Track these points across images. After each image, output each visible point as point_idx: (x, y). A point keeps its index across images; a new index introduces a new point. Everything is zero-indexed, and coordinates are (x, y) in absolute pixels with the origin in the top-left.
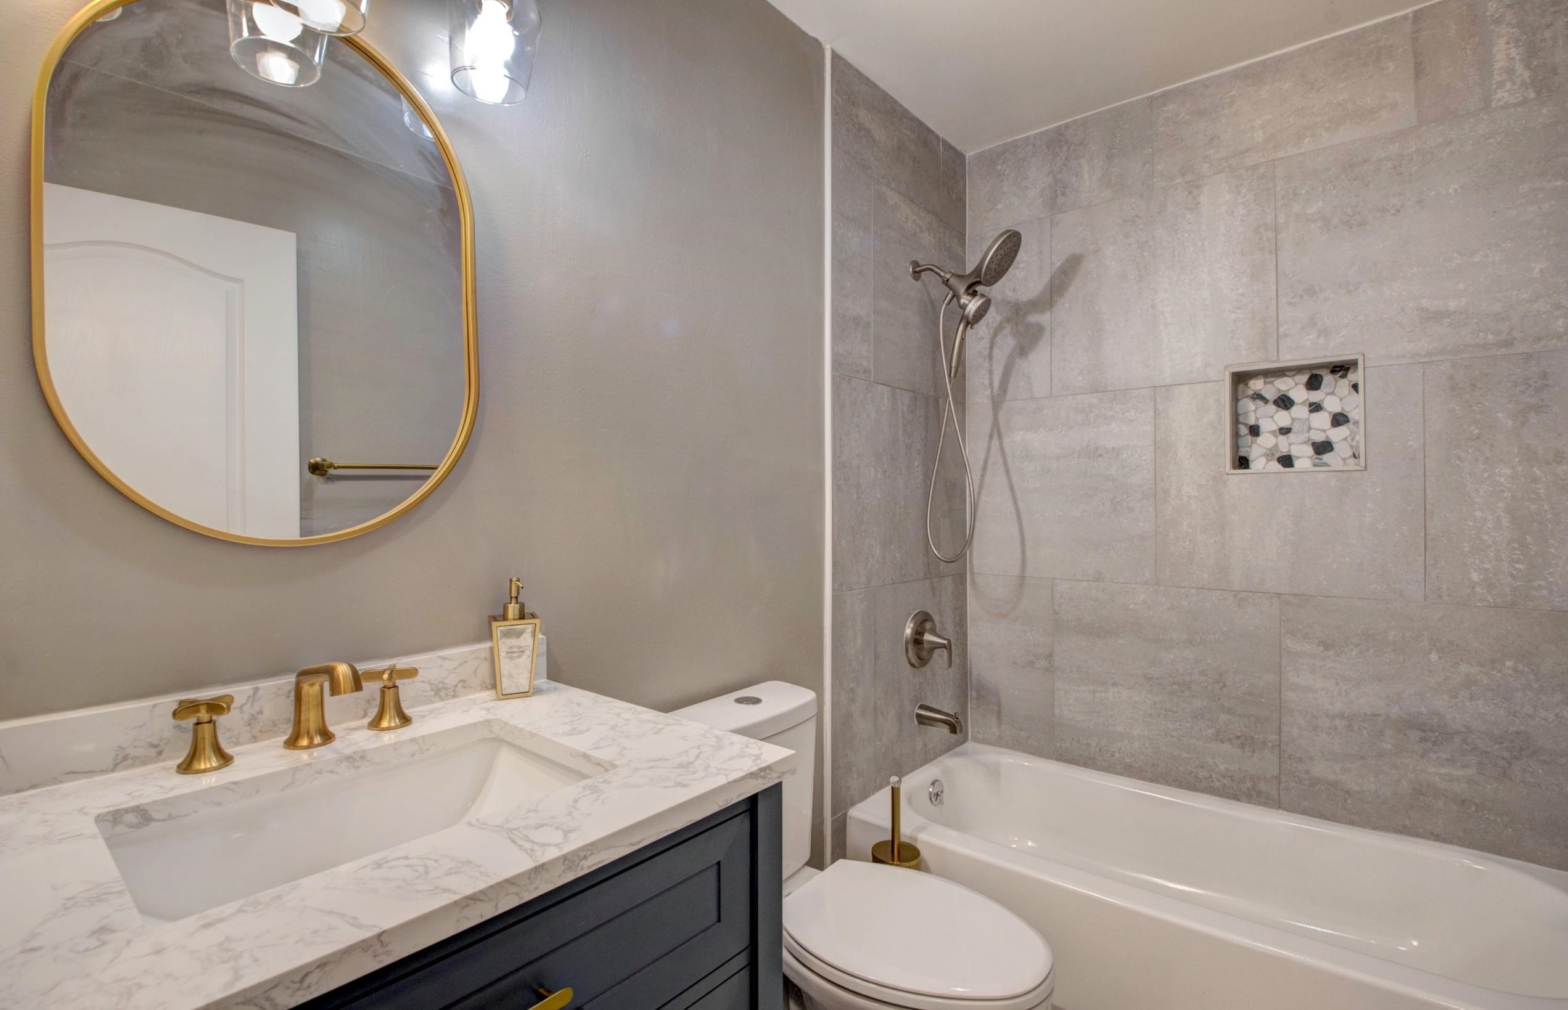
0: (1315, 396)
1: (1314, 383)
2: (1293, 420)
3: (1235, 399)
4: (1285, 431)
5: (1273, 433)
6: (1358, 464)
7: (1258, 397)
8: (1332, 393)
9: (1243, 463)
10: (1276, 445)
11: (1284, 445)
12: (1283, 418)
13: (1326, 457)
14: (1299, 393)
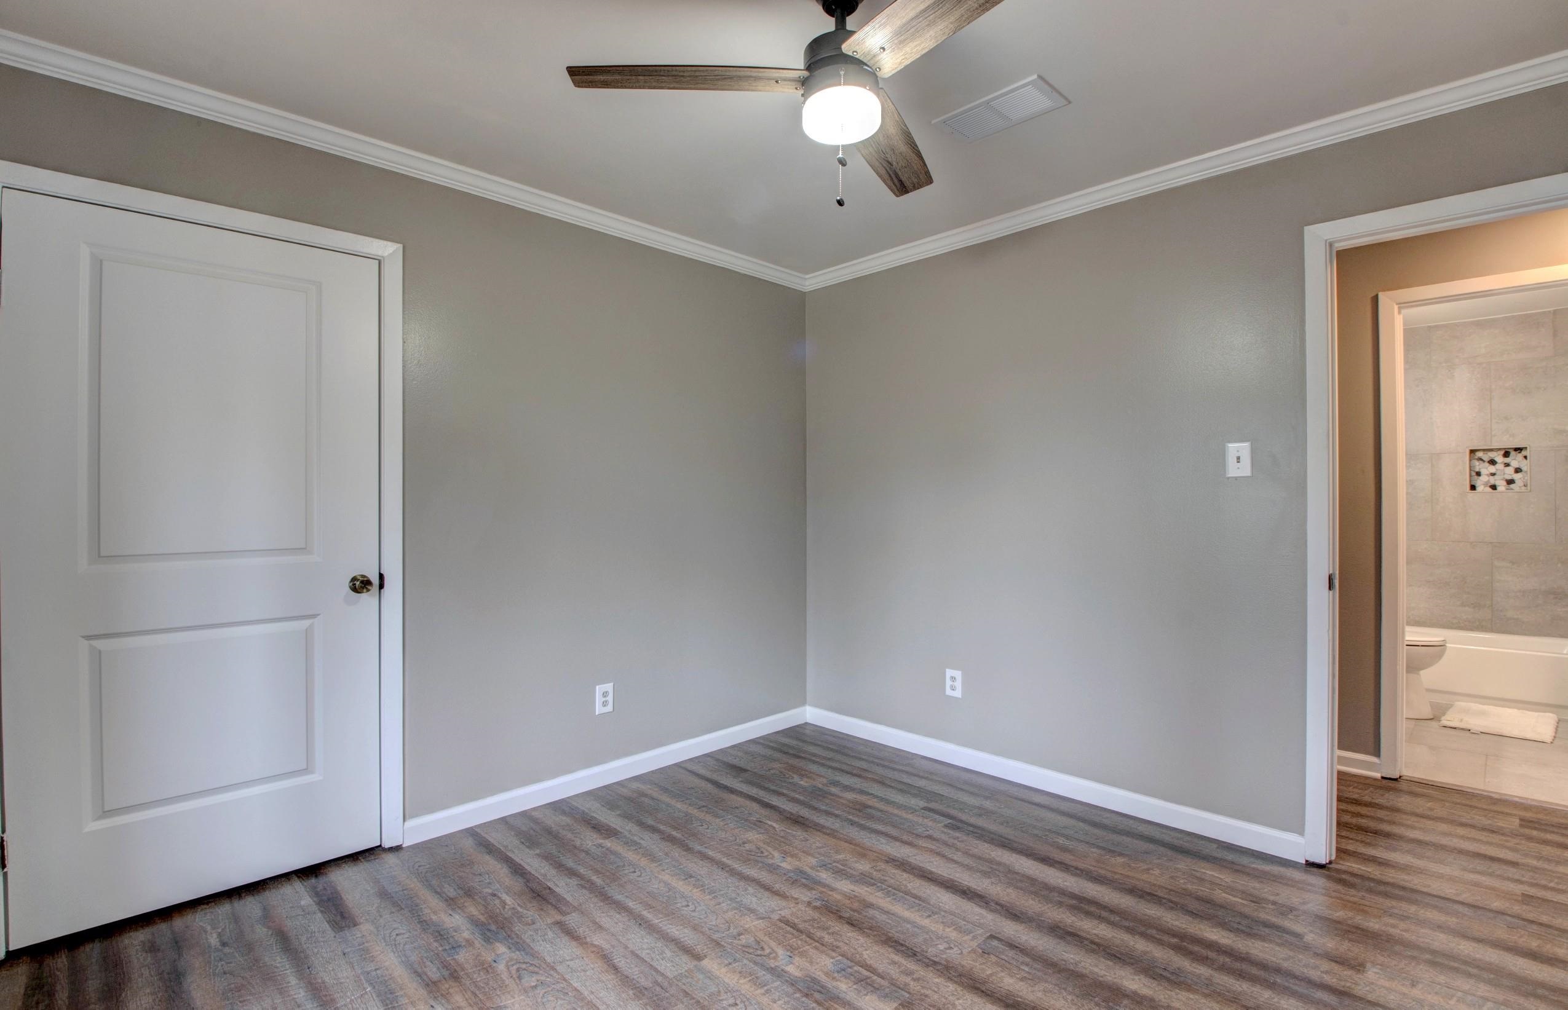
0: (1507, 460)
1: (1507, 454)
2: (1497, 470)
3: (1470, 460)
4: (1493, 474)
5: (1487, 475)
6: (1527, 489)
7: (1481, 459)
8: (1514, 459)
9: (1473, 488)
10: (1489, 481)
11: (1492, 481)
12: (1492, 469)
13: (1512, 486)
14: (1499, 459)
